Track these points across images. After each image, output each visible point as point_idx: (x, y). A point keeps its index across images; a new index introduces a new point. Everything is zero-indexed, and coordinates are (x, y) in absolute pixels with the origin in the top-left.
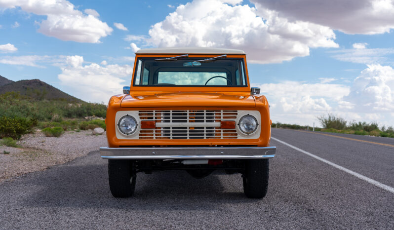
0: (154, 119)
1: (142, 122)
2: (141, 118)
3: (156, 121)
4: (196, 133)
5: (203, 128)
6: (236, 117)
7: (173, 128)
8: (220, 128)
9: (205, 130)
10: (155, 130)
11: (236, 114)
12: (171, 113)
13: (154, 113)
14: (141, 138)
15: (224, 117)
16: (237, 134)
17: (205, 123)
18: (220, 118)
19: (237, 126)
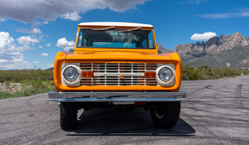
0: (92, 70)
1: (83, 72)
2: (82, 69)
3: (94, 71)
4: (125, 81)
5: (131, 77)
6: (156, 69)
7: (107, 77)
8: (143, 77)
9: (132, 78)
10: (92, 79)
11: (156, 67)
12: (106, 65)
13: (92, 65)
14: (81, 85)
15: (147, 69)
16: (156, 82)
17: (132, 73)
18: (144, 69)
19: (157, 76)
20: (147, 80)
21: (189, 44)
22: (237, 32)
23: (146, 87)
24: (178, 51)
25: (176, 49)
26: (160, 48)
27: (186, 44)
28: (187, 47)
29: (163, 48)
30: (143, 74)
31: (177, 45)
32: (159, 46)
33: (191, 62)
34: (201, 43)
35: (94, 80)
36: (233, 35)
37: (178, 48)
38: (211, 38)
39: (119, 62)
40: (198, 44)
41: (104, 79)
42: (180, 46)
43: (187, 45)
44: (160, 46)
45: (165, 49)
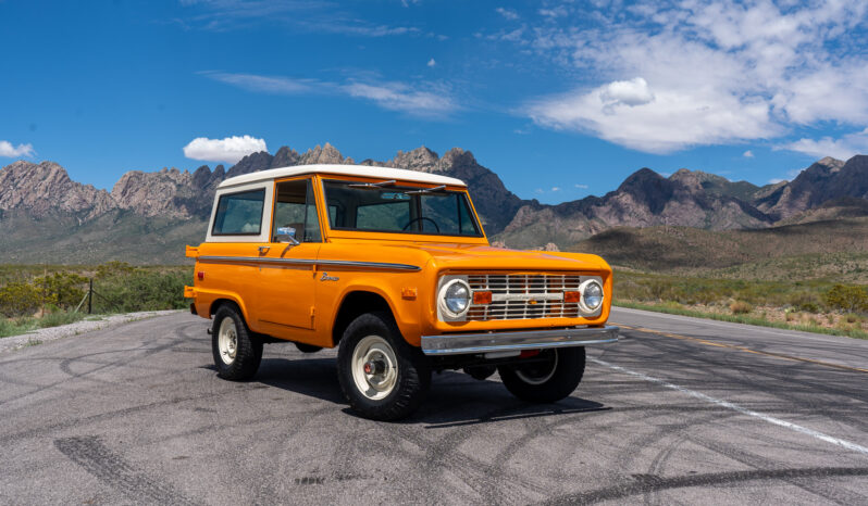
0: (487, 288)
3: (492, 292)
4: (534, 310)
5: (542, 302)
6: (577, 286)
7: (510, 302)
8: (559, 301)
9: (545, 304)
10: (487, 306)
11: (578, 281)
12: (507, 279)
13: (487, 279)
14: (469, 319)
15: (566, 286)
16: (577, 311)
17: (546, 294)
18: (561, 286)
19: (582, 298)
20: (566, 306)
21: (169, 170)
22: (328, 145)
23: (562, 320)
24: (132, 194)
25: (124, 187)
26: (59, 178)
27: (162, 171)
28: (163, 180)
29: (69, 180)
30: (560, 296)
31: (127, 173)
32: (54, 170)
33: (179, 236)
34: (213, 170)
35: (489, 308)
36: (316, 153)
37: (128, 185)
38: (246, 157)
39: (527, 274)
40: (203, 173)
41: (504, 308)
42: (138, 176)
43: (164, 176)
44: (57, 173)
45: (77, 185)
